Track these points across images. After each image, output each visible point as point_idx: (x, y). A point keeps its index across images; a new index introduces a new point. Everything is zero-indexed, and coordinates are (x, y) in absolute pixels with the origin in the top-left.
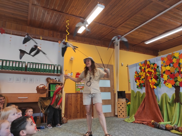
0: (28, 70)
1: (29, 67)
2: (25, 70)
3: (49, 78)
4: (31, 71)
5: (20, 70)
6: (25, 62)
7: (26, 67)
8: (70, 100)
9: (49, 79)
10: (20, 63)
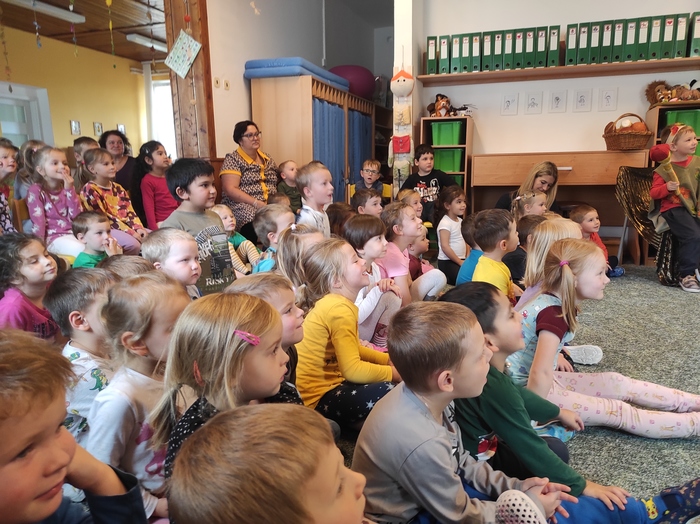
0: (571, 61)
1: (572, 45)
2: (557, 61)
3: (662, 83)
4: (582, 61)
5: (540, 63)
6: (558, 28)
7: (562, 46)
9: (659, 87)
10: (540, 33)
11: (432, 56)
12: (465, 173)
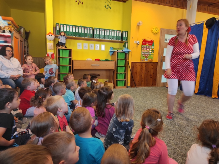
0: (95, 37)
5: (91, 37)
8: (136, 69)
11: (58, 29)
12: (72, 65)
